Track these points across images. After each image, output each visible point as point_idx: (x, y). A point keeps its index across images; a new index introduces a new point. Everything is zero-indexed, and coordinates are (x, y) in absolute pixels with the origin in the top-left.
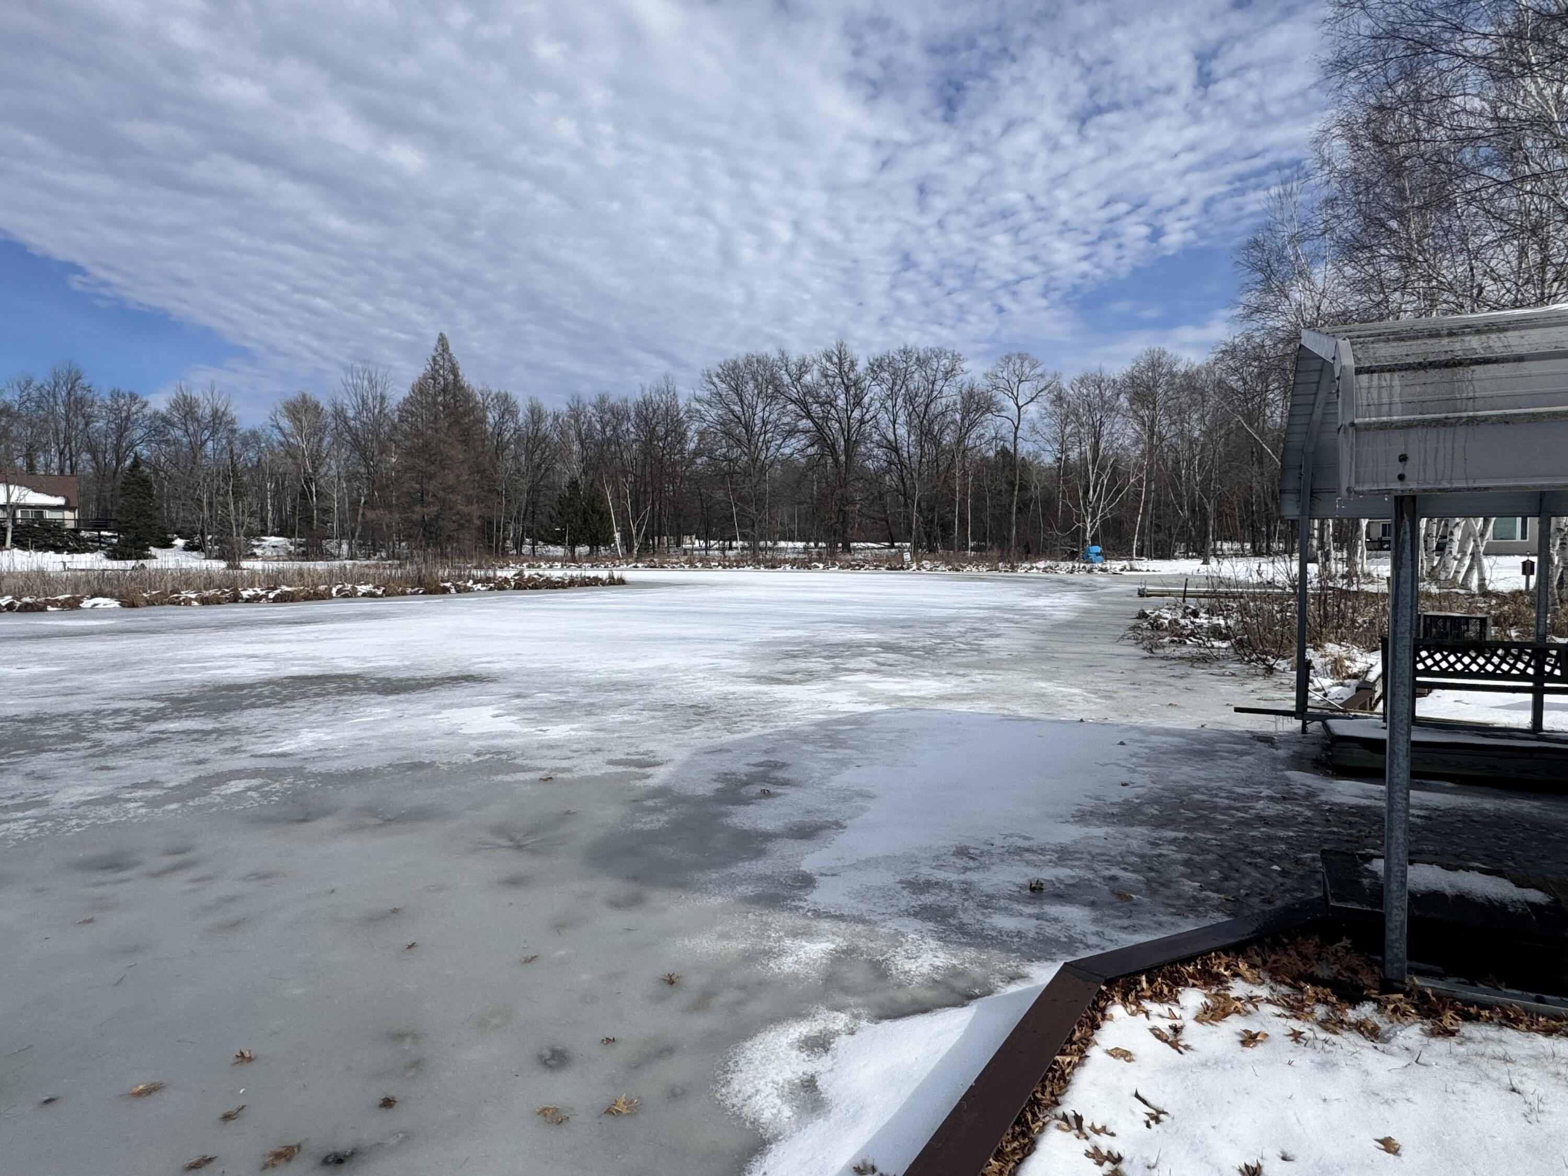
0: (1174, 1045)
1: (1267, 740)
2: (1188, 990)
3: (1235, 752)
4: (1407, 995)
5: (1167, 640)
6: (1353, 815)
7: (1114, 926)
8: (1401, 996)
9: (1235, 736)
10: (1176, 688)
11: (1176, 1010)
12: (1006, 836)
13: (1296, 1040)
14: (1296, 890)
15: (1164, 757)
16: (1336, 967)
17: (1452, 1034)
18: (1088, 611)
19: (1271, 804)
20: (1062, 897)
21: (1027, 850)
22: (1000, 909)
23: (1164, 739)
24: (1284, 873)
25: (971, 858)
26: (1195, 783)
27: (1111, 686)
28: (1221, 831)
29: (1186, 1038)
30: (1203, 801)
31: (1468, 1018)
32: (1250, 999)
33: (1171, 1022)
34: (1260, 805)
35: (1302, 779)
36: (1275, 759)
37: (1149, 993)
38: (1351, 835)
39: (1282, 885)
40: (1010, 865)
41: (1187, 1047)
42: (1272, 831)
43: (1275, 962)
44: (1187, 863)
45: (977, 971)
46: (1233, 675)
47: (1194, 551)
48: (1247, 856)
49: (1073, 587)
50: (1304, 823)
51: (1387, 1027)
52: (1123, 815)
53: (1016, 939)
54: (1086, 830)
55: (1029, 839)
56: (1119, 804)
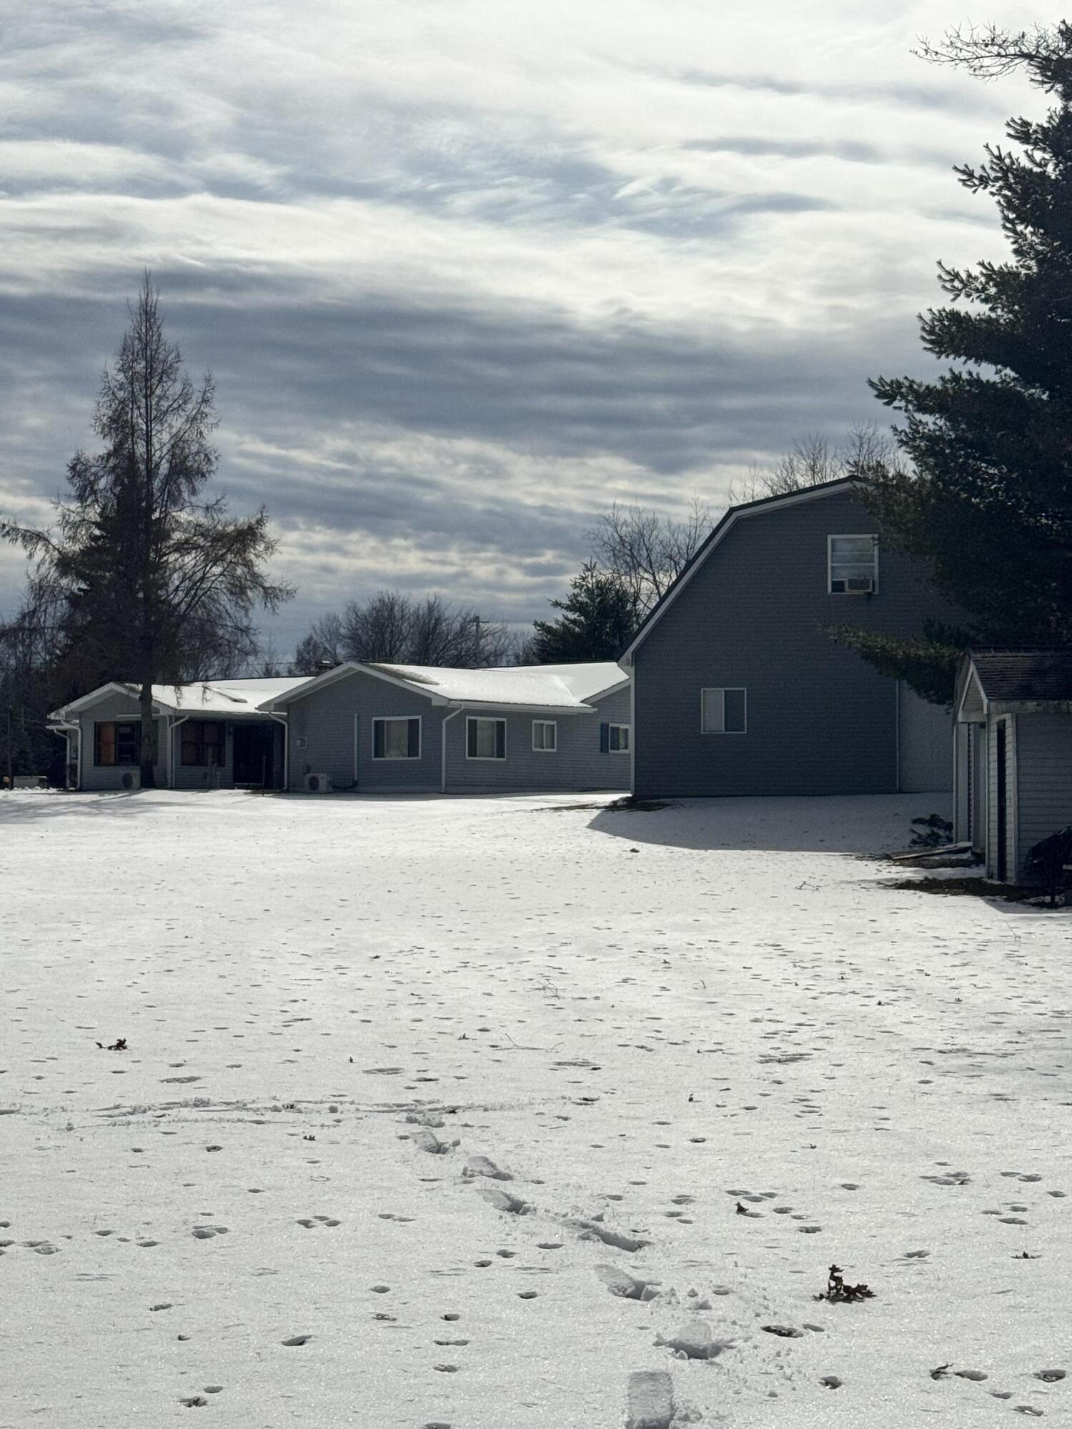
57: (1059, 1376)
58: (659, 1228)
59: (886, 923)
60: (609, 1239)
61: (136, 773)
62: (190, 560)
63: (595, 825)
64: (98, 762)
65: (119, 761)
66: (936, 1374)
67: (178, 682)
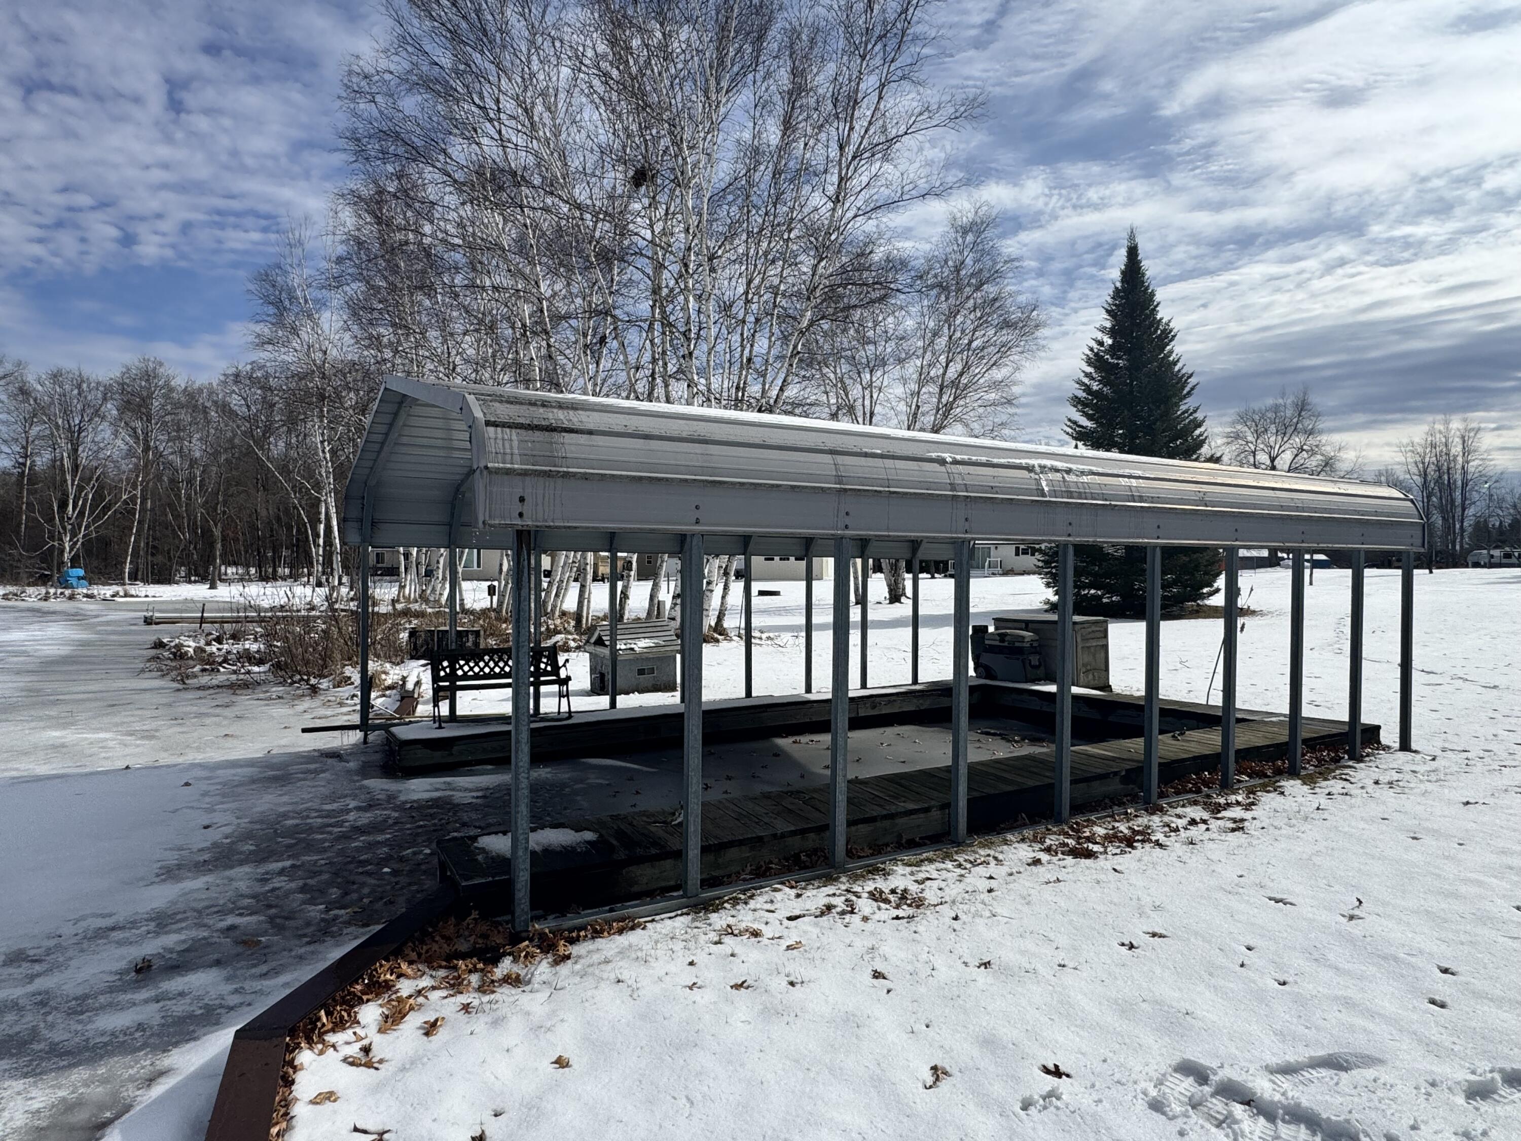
0: (369, 1065)
1: (334, 755)
2: (363, 1007)
3: (309, 772)
4: (531, 940)
5: (197, 668)
6: (431, 807)
7: (254, 977)
8: (527, 943)
9: (304, 757)
10: (225, 718)
11: (358, 1030)
12: (77, 921)
13: (467, 1012)
14: (410, 884)
15: (240, 790)
16: (472, 939)
17: (568, 957)
18: (84, 644)
19: (361, 814)
20: (178, 967)
21: (113, 929)
22: (103, 1008)
23: (233, 771)
24: (395, 873)
25: (36, 961)
26: (282, 809)
27: (149, 725)
28: (325, 850)
29: (377, 1053)
30: (297, 825)
31: (572, 941)
32: (419, 993)
33: (358, 1045)
34: (352, 816)
35: (378, 785)
36: (348, 771)
37: (330, 1026)
38: (435, 825)
39: (397, 883)
40: (95, 952)
41: (381, 1061)
42: (370, 838)
43: (427, 952)
44: (303, 889)
45: (98, 1092)
46: (279, 697)
47: (196, 575)
48: (358, 867)
49: (54, 618)
50: (395, 823)
51: (525, 971)
52: (217, 859)
53: (138, 1035)
54: (181, 885)
55: (110, 915)
56: (208, 848)
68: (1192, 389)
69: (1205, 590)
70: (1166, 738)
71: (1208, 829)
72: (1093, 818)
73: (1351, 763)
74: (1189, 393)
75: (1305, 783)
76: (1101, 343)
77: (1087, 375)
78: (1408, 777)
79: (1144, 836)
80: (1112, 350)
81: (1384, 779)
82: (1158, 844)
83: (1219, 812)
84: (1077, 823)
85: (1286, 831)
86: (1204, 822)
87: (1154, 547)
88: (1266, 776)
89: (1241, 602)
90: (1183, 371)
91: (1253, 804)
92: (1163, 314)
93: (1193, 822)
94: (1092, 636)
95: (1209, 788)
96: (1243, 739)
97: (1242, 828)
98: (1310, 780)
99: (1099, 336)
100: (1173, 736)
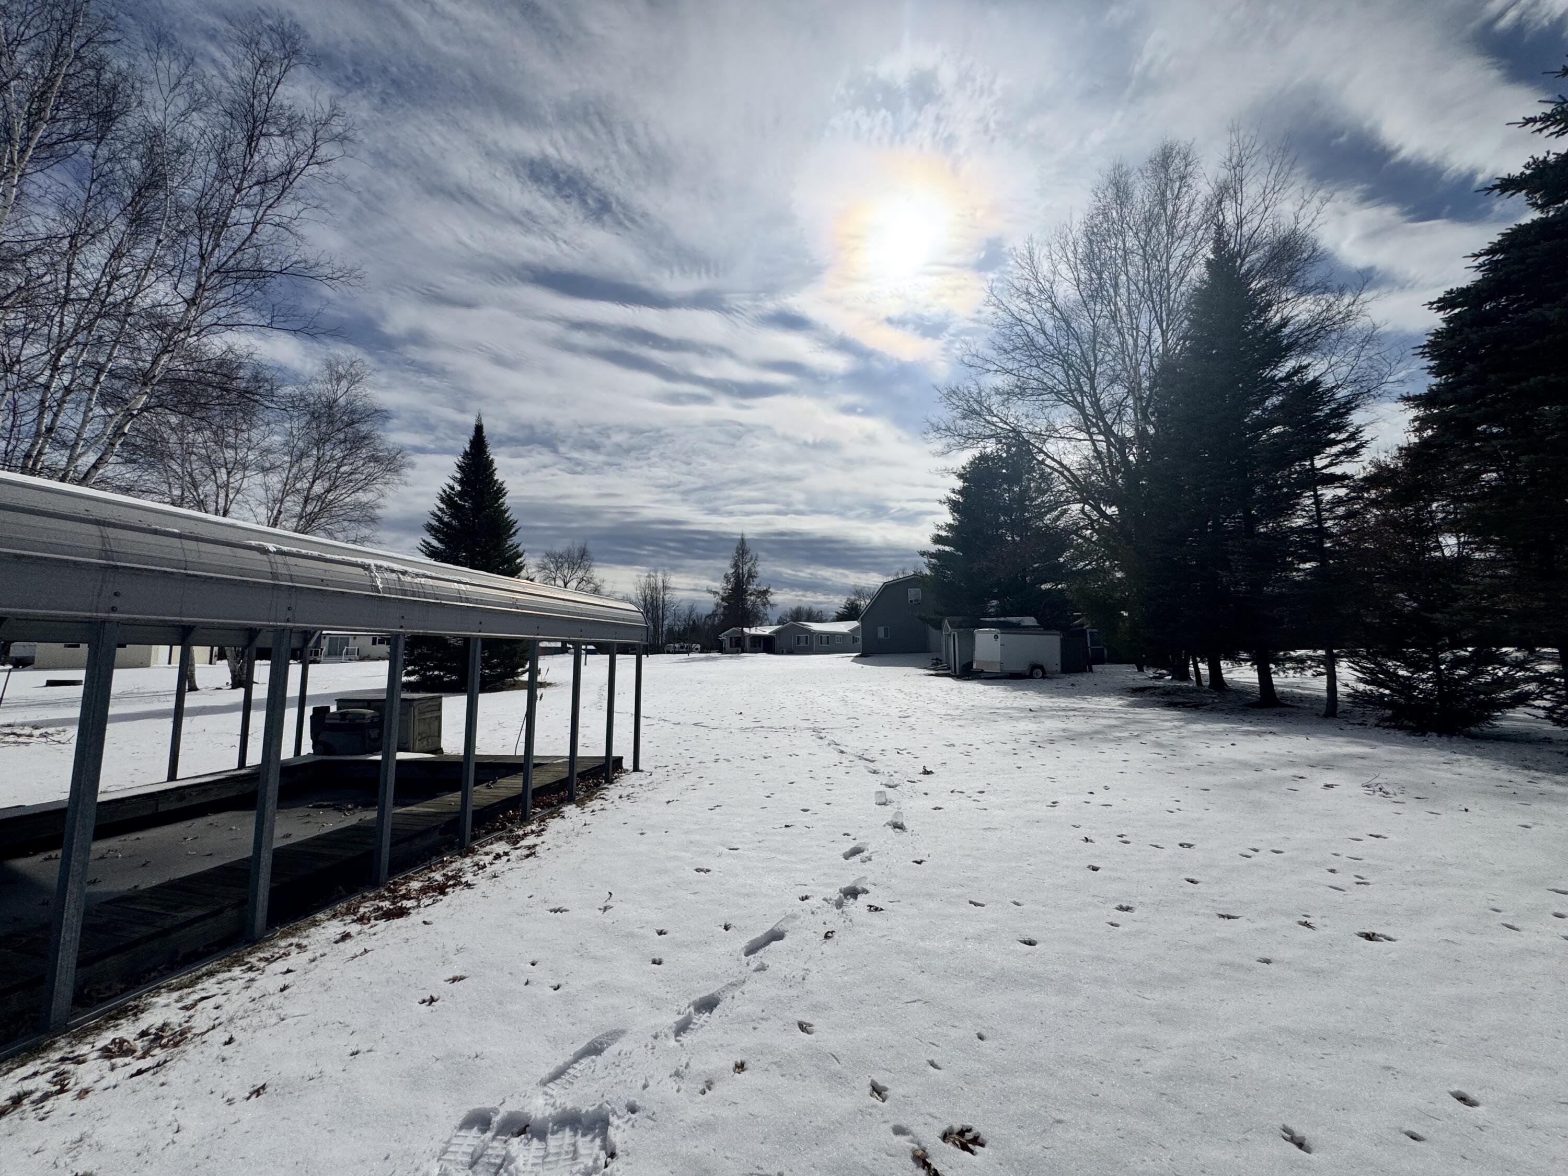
57: (983, 792)
58: (878, 757)
59: (928, 684)
60: (866, 760)
61: (740, 649)
62: (752, 598)
63: (852, 661)
64: (731, 646)
65: (736, 646)
66: (952, 792)
67: (750, 628)
68: (516, 531)
69: (520, 670)
70: (481, 788)
71: (508, 860)
72: (411, 874)
73: (606, 786)
74: (514, 533)
75: (578, 806)
76: (452, 488)
77: (440, 509)
78: (637, 789)
79: (456, 880)
80: (461, 494)
81: (624, 794)
82: (468, 885)
83: (518, 842)
84: (395, 884)
85: (565, 847)
86: (506, 854)
87: (477, 638)
88: (553, 805)
89: (540, 679)
90: (511, 518)
91: (543, 830)
92: (499, 476)
93: (498, 857)
94: (429, 709)
95: (513, 823)
96: (539, 779)
97: (534, 853)
98: (581, 804)
99: (451, 482)
100: (488, 786)
